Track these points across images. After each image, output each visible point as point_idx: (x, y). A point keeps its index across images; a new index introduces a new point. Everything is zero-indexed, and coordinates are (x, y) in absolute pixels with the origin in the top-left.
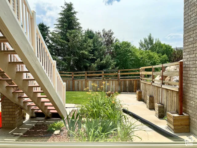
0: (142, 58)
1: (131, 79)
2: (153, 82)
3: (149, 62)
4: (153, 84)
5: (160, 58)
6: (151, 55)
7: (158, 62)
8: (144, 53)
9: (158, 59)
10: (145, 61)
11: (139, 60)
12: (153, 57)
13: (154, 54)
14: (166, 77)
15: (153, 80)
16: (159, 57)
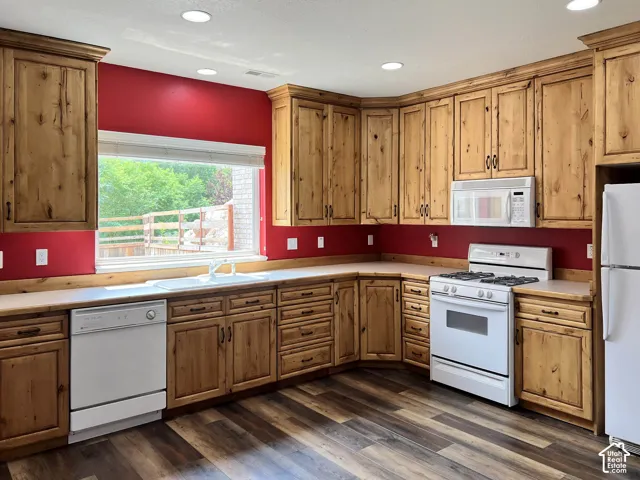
0: (131, 185)
1: (118, 245)
2: (182, 243)
3: (153, 197)
4: (182, 247)
5: (182, 186)
6: (159, 178)
7: (177, 197)
8: (138, 170)
9: (178, 188)
10: (142, 195)
11: (124, 191)
12: (164, 184)
13: (166, 175)
14: (207, 231)
15: (182, 240)
16: (181, 183)
